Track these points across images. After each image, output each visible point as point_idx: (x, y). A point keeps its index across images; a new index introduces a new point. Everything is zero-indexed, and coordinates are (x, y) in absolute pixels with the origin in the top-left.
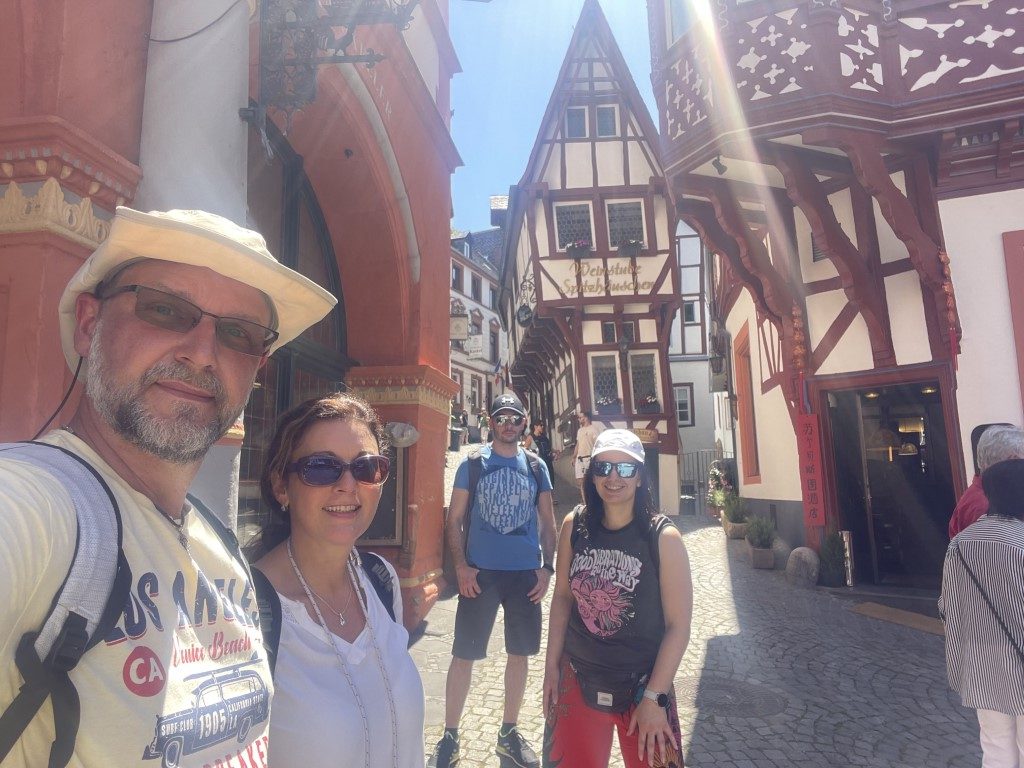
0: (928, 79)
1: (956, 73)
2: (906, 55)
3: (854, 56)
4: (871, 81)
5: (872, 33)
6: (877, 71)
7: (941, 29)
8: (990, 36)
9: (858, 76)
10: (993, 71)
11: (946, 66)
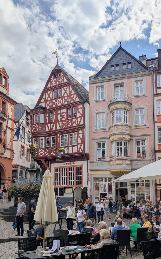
0: (46, 155)
1: (48, 155)
2: (46, 152)
3: (41, 153)
4: (42, 155)
5: (43, 151)
6: (43, 154)
7: (48, 151)
8: (50, 152)
9: (41, 155)
10: (50, 155)
11: (48, 154)
